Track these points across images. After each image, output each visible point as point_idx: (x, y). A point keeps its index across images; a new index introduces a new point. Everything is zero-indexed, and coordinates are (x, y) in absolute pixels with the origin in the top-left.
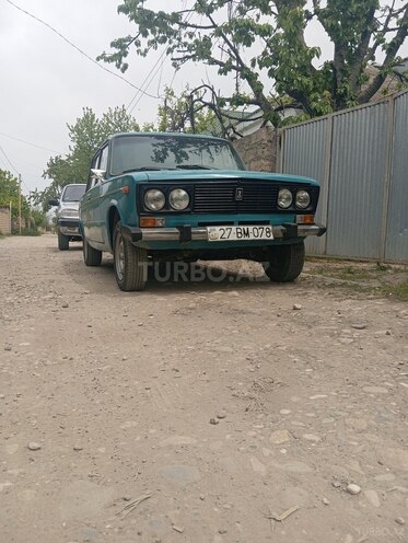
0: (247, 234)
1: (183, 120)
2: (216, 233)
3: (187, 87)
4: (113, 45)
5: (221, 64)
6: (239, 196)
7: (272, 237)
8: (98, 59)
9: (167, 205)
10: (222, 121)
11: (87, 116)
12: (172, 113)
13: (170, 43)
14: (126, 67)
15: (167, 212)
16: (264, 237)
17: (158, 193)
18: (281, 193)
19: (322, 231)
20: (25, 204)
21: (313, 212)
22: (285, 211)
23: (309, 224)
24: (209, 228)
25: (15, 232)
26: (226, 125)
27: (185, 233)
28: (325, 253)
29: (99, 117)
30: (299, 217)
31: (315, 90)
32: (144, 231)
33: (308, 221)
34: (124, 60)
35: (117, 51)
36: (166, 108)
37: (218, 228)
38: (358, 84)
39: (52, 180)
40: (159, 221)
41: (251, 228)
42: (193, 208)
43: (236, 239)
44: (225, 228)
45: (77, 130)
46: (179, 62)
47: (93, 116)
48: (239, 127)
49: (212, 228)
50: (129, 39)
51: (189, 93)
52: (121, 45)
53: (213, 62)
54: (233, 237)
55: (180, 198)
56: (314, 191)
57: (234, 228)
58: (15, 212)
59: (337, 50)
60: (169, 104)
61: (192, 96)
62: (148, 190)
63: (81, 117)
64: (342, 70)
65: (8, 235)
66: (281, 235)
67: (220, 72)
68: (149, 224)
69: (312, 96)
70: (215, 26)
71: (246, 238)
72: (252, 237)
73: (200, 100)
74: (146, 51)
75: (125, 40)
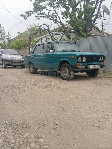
9: (82, 61)
10: (50, 34)
14: (26, 18)
19: (105, 65)
22: (100, 62)
24: (90, 66)
32: (79, 67)
42: (87, 61)
50: (30, 11)
52: (28, 13)
54: (94, 68)
55: (84, 60)
56: (104, 57)
61: (40, 27)
62: (79, 57)
68: (79, 65)
70: (55, 11)
72: (97, 68)
73: (44, 28)
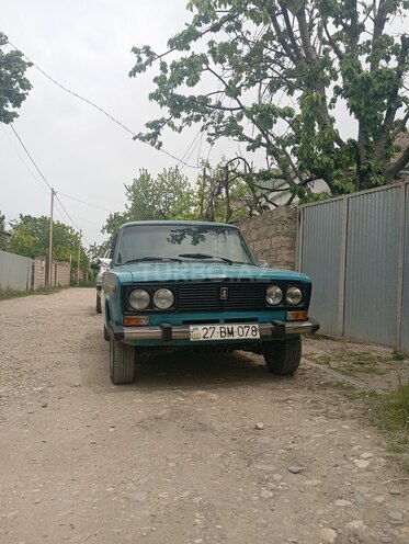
0: (231, 333)
1: (220, 188)
2: (199, 333)
3: (223, 159)
4: (148, 125)
5: (250, 140)
6: (224, 295)
7: (258, 336)
8: (134, 139)
9: (152, 304)
10: (254, 191)
11: (143, 176)
12: (212, 181)
13: (205, 120)
14: (160, 144)
15: (151, 310)
16: (250, 336)
17: (144, 293)
18: (269, 291)
19: (314, 328)
20: (84, 257)
21: (306, 308)
22: (274, 308)
23: (303, 321)
24: (191, 328)
25: (73, 284)
26: (258, 194)
27: (167, 332)
28: (343, 334)
29: (154, 177)
30: (290, 315)
31: (337, 167)
32: (127, 331)
33: (300, 318)
34: (159, 138)
35: (151, 131)
36: (205, 176)
37: (200, 327)
38: (387, 157)
39: (110, 235)
40: (144, 320)
41: (235, 327)
42: (177, 307)
43: (219, 338)
44: (208, 327)
45: (134, 189)
46: (213, 138)
47: (149, 177)
48: (270, 196)
49: (196, 327)
50: (163, 121)
51: (224, 164)
52: (156, 126)
53: (243, 138)
54: (217, 337)
55: (164, 299)
56: (306, 288)
57: (218, 327)
58: (74, 264)
59: (361, 127)
60: (208, 173)
61: (227, 167)
62: (132, 290)
63: (138, 177)
64: (366, 147)
65: (66, 287)
66: (270, 333)
67: (248, 149)
68: (134, 323)
69: (335, 173)
70: (242, 107)
71: (231, 338)
72: (236, 337)
73: (234, 171)
74: (181, 127)
75: (158, 122)
